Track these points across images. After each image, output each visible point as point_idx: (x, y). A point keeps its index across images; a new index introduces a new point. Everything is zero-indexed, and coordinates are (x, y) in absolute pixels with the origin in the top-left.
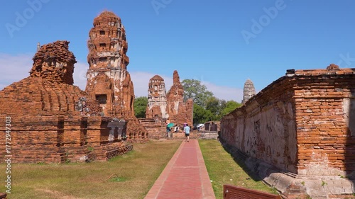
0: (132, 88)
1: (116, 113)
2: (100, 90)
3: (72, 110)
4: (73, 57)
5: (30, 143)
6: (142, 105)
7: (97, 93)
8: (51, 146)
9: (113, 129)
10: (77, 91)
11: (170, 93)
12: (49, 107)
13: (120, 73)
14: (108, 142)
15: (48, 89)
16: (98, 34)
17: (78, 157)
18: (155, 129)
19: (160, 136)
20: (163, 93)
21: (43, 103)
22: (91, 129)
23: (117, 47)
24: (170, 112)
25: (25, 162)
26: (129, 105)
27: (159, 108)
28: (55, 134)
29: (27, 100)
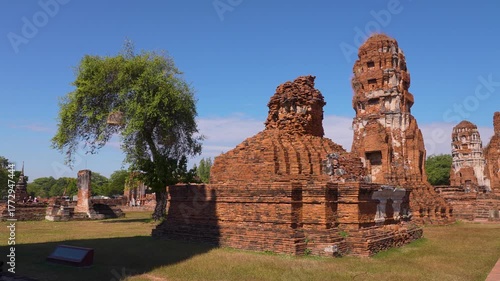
0: (421, 140)
1: (397, 179)
2: (372, 144)
3: (318, 173)
4: (320, 96)
5: (258, 221)
6: (444, 167)
7: (367, 150)
8: (284, 227)
9: (383, 202)
10: (326, 144)
11: (489, 147)
12: (284, 170)
13: (401, 118)
14: (374, 224)
15: (285, 145)
16: (365, 68)
17: (321, 246)
18: (467, 203)
19: (476, 214)
20: (476, 146)
21: (277, 164)
22: (344, 203)
23: (393, 82)
24: (492, 175)
25: (250, 248)
26: (417, 165)
27: (471, 171)
28: (288, 208)
29: (257, 160)
